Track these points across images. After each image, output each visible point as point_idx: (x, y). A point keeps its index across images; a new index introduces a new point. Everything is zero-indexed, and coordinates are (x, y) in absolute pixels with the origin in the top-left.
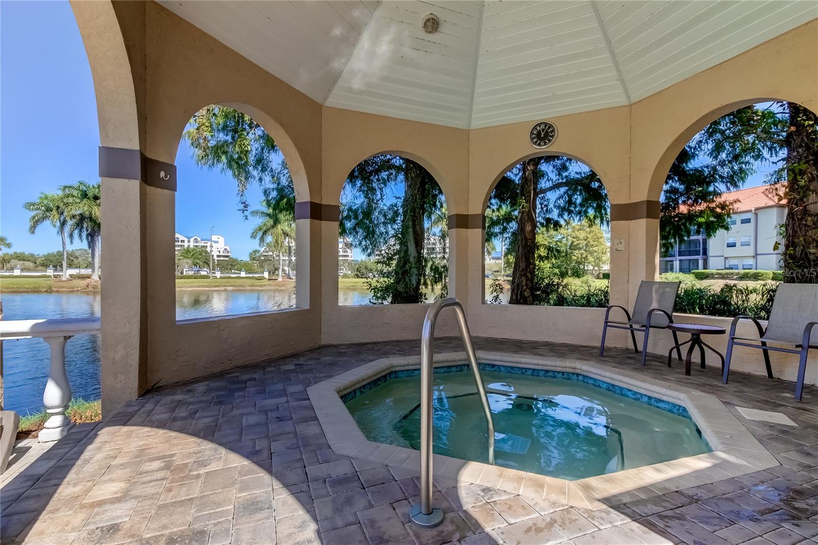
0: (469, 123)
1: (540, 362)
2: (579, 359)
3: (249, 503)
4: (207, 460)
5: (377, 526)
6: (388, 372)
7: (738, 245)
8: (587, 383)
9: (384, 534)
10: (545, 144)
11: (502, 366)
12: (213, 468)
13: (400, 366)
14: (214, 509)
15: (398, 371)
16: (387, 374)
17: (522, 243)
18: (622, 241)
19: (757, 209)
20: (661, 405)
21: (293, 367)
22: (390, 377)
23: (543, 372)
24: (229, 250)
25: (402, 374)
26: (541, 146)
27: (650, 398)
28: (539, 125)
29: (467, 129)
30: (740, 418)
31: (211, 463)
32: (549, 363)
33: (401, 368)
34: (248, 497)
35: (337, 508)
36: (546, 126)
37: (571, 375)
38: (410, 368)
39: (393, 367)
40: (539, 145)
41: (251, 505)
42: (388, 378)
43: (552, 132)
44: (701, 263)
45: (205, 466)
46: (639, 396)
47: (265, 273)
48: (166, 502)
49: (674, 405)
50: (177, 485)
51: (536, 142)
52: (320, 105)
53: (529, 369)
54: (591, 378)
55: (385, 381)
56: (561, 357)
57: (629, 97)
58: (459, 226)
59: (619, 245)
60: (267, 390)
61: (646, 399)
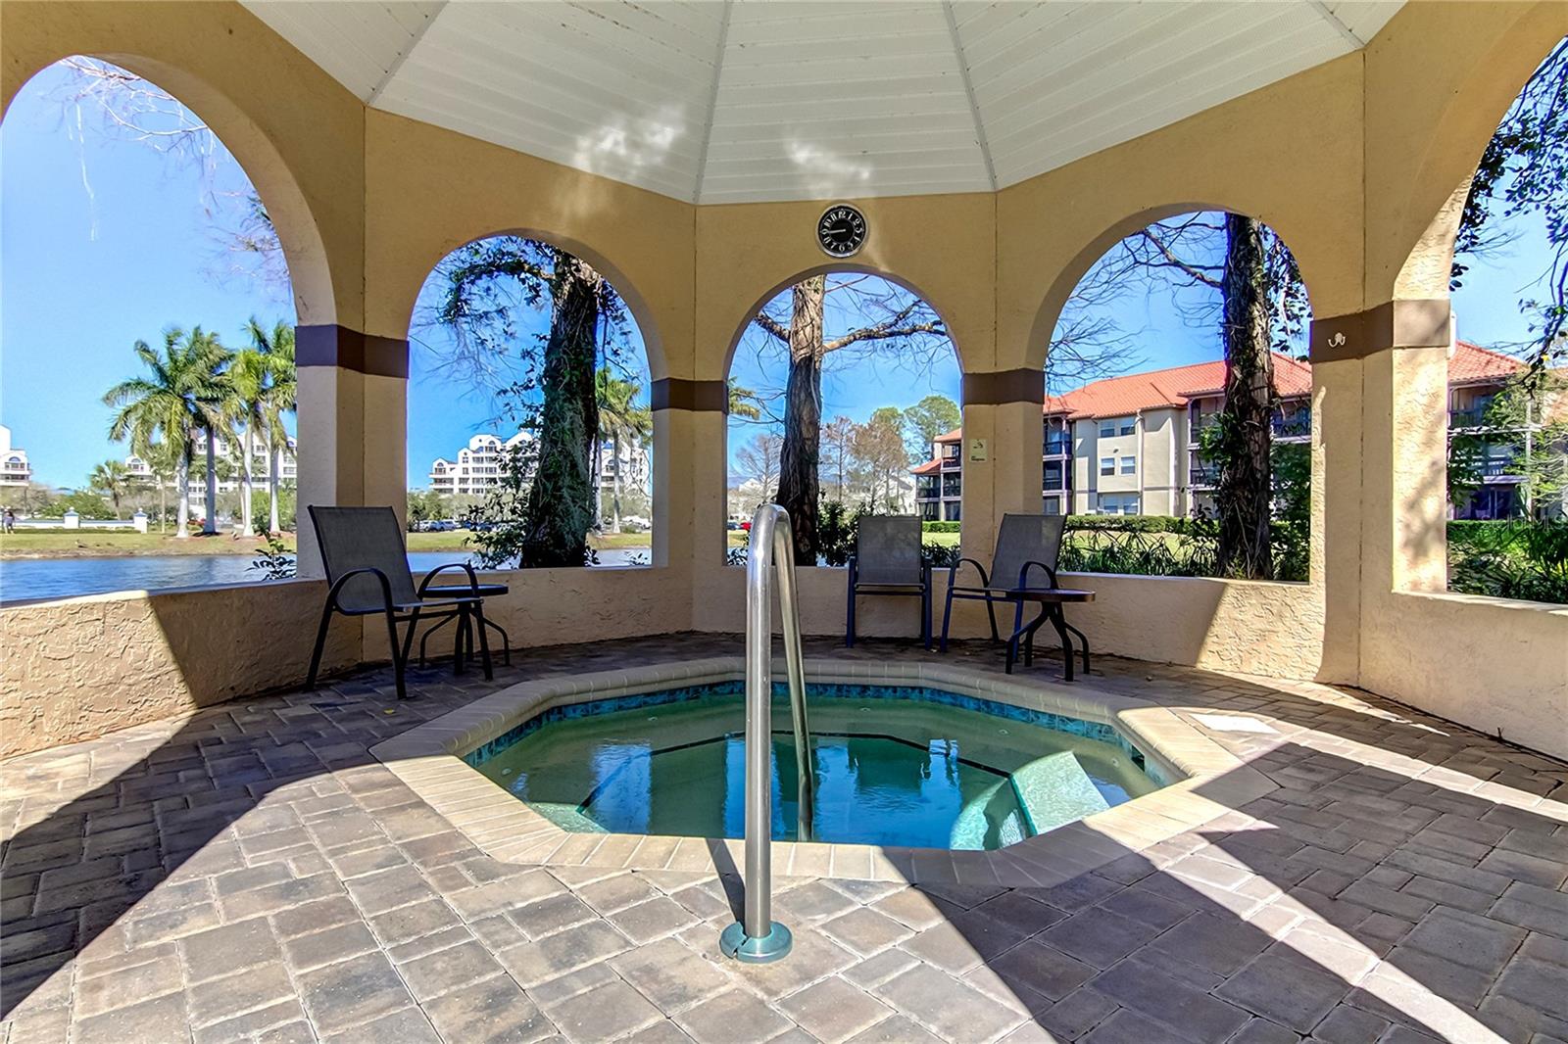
0: (697, 192)
1: (853, 669)
2: (920, 661)
3: (336, 981)
4: (169, 914)
5: (662, 977)
6: (545, 707)
7: (1118, 471)
8: (940, 702)
9: (685, 988)
10: (847, 249)
11: (779, 683)
12: (199, 928)
13: (571, 694)
14: (246, 1008)
15: (566, 706)
16: (543, 713)
17: (795, 448)
18: (983, 442)
19: (1143, 411)
20: (1070, 727)
21: (311, 711)
22: (548, 719)
23: (858, 689)
24: (24, 460)
25: (574, 711)
26: (839, 252)
27: (1052, 716)
28: (835, 211)
29: (691, 202)
30: (1204, 730)
31: (186, 919)
32: (869, 671)
33: (573, 699)
34: (328, 970)
35: (560, 961)
36: (848, 214)
37: (910, 690)
38: (591, 697)
39: (554, 696)
40: (836, 250)
41: (344, 986)
42: (544, 722)
43: (859, 226)
44: (1064, 502)
45: (171, 927)
46: (1032, 716)
47: (136, 519)
48: (97, 1014)
49: (1093, 725)
50: (113, 975)
51: (830, 244)
52: (362, 103)
53: (832, 685)
54: (946, 693)
55: (539, 727)
56: (888, 659)
57: (993, 178)
58: (675, 404)
59: (979, 450)
60: (263, 760)
61: (1045, 720)
